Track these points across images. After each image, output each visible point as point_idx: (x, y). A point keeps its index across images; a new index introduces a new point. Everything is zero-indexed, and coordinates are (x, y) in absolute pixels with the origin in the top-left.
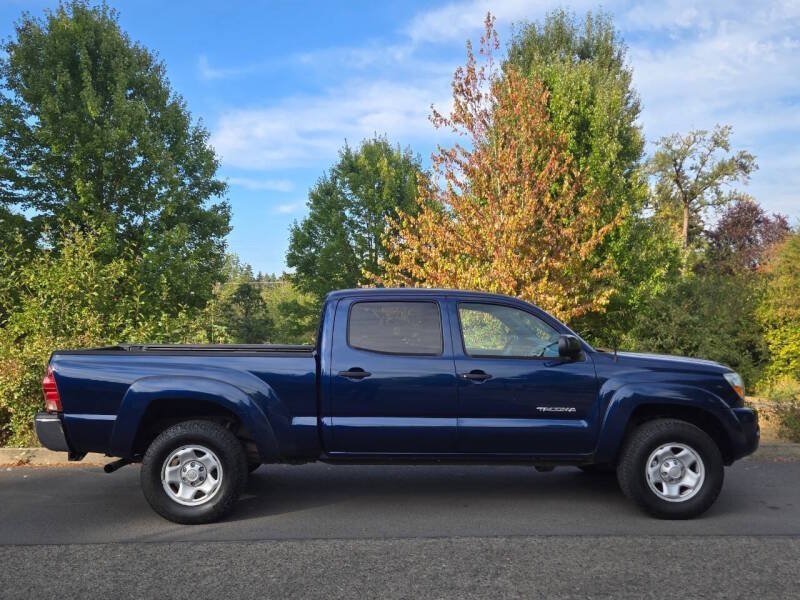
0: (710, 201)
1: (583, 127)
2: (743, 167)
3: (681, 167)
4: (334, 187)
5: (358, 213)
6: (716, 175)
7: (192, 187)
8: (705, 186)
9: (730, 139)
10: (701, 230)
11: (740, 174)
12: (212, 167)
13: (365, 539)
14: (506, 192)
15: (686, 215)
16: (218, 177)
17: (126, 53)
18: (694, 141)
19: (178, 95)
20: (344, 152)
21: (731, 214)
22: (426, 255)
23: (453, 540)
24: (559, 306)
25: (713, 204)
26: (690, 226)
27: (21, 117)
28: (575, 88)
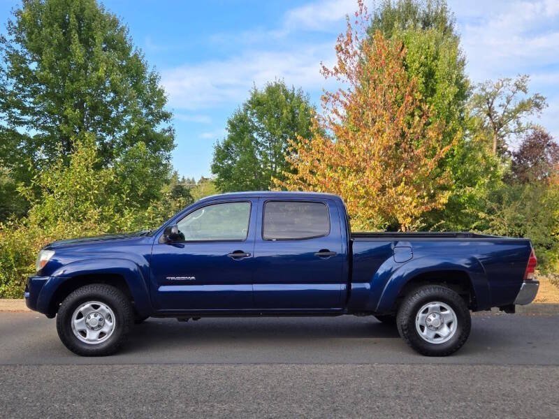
0: (513, 129)
1: (430, 75)
2: (537, 105)
3: (492, 104)
4: (246, 117)
5: (263, 135)
6: (517, 111)
7: (147, 115)
8: (509, 118)
9: (528, 85)
10: (505, 150)
11: (535, 109)
12: (162, 102)
13: (314, 364)
14: (375, 122)
15: (495, 139)
16: (166, 108)
17: (102, 18)
18: (502, 86)
19: (138, 49)
20: (253, 91)
21: (529, 140)
22: (316, 167)
23: (374, 365)
24: (414, 204)
25: (515, 132)
26: (498, 148)
27: (25, 63)
28: (424, 47)
